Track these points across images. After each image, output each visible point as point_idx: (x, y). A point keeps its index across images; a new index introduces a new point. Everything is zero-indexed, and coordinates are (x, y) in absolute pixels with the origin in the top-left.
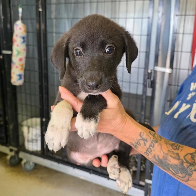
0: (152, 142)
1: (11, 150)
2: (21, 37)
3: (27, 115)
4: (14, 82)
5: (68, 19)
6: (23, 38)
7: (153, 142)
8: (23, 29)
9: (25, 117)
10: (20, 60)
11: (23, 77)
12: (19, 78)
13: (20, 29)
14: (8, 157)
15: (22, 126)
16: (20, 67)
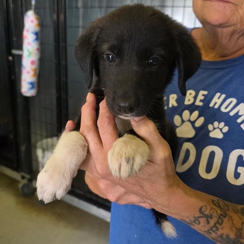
0: (219, 218)
1: (23, 178)
2: (33, 33)
3: (41, 135)
4: (25, 92)
5: (100, 7)
6: (36, 34)
7: (221, 217)
8: (36, 22)
9: (39, 137)
10: (33, 63)
11: (36, 85)
12: (30, 86)
13: (32, 21)
14: (20, 186)
15: (36, 148)
16: (32, 73)
